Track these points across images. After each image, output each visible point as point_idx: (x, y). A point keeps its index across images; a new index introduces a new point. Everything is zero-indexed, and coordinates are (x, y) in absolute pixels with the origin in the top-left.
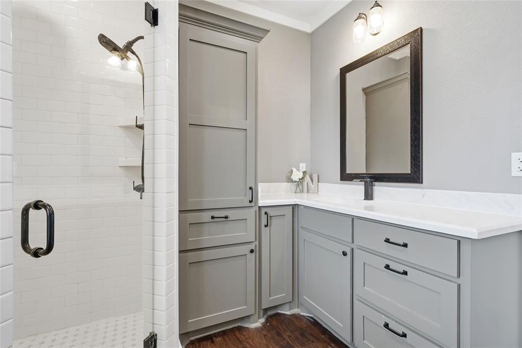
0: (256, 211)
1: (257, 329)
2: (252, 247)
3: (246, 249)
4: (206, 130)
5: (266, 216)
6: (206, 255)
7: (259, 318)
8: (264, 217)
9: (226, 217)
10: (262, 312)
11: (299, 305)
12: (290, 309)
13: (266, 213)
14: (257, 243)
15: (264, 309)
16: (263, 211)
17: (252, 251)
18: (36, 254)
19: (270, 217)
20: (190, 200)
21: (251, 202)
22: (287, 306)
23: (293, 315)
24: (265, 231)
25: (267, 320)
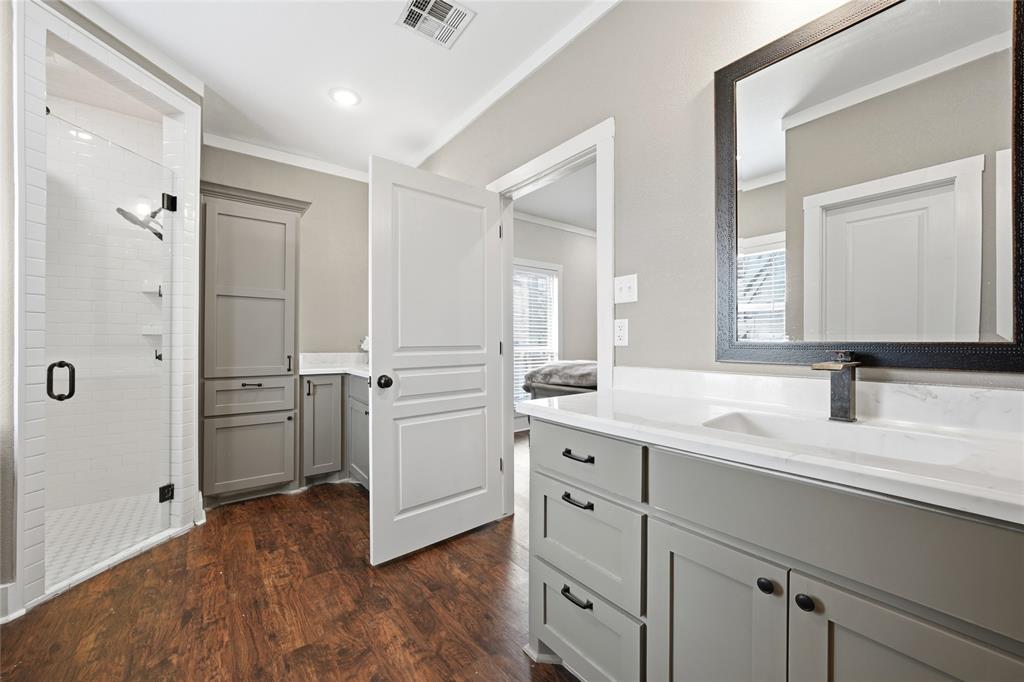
0: (295, 380)
1: (296, 495)
2: (291, 414)
3: (284, 416)
4: (237, 301)
5: (307, 385)
6: (236, 421)
7: (300, 486)
8: (306, 385)
9: (260, 385)
10: (304, 481)
11: (350, 475)
12: (340, 479)
13: (309, 382)
14: (298, 411)
15: (307, 478)
16: (305, 380)
17: (290, 418)
18: (61, 398)
19: (315, 386)
20: (218, 368)
21: (289, 370)
22: (337, 475)
23: (342, 484)
24: (308, 400)
25: (311, 488)
